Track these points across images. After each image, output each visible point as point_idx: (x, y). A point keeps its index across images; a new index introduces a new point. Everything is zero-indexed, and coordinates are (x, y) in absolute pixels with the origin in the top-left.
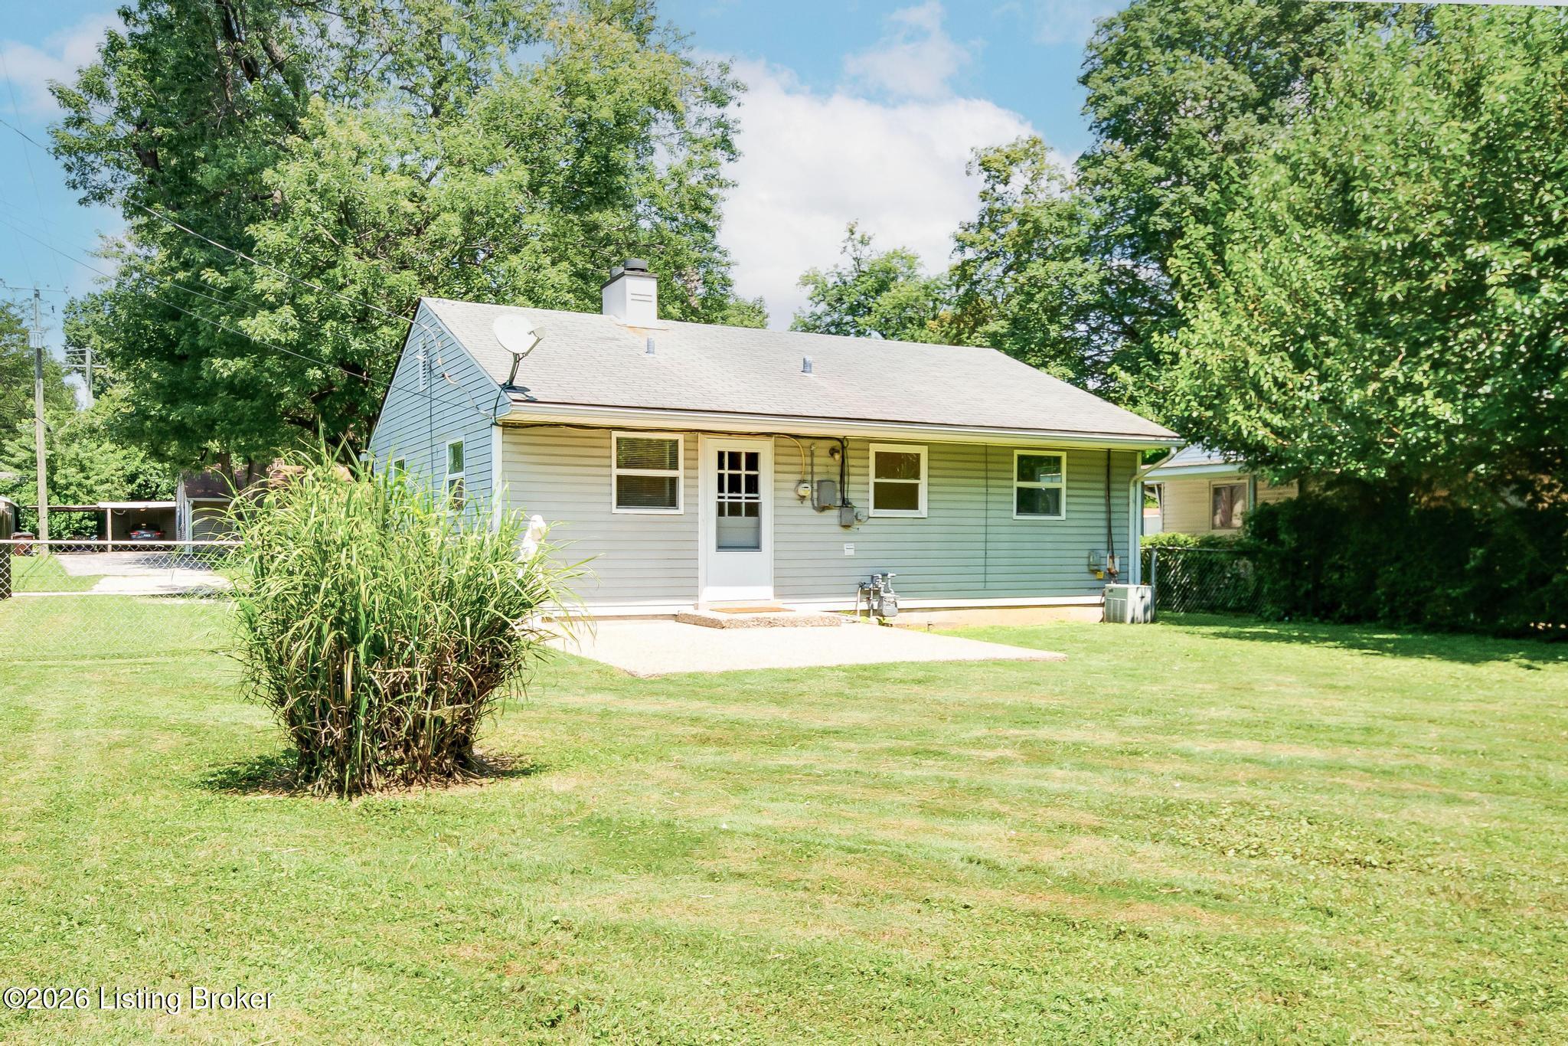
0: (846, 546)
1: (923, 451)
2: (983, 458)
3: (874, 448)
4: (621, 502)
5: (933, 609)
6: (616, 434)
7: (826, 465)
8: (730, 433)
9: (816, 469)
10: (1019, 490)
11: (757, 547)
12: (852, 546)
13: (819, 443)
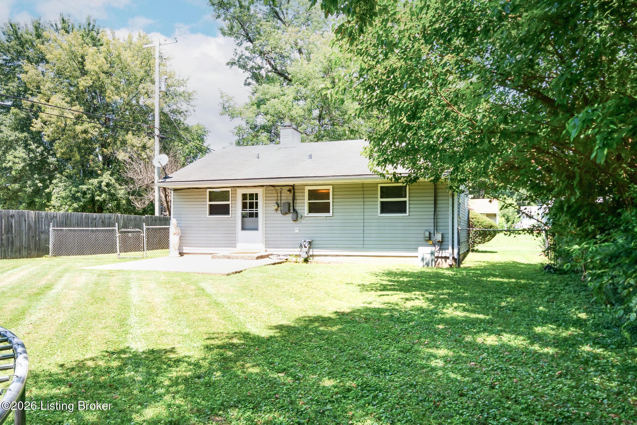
0: (295, 228)
1: (331, 188)
2: (362, 189)
3: (307, 188)
4: (210, 214)
6: (208, 190)
7: (287, 197)
9: (282, 198)
10: (382, 202)
12: (298, 228)
13: (283, 188)
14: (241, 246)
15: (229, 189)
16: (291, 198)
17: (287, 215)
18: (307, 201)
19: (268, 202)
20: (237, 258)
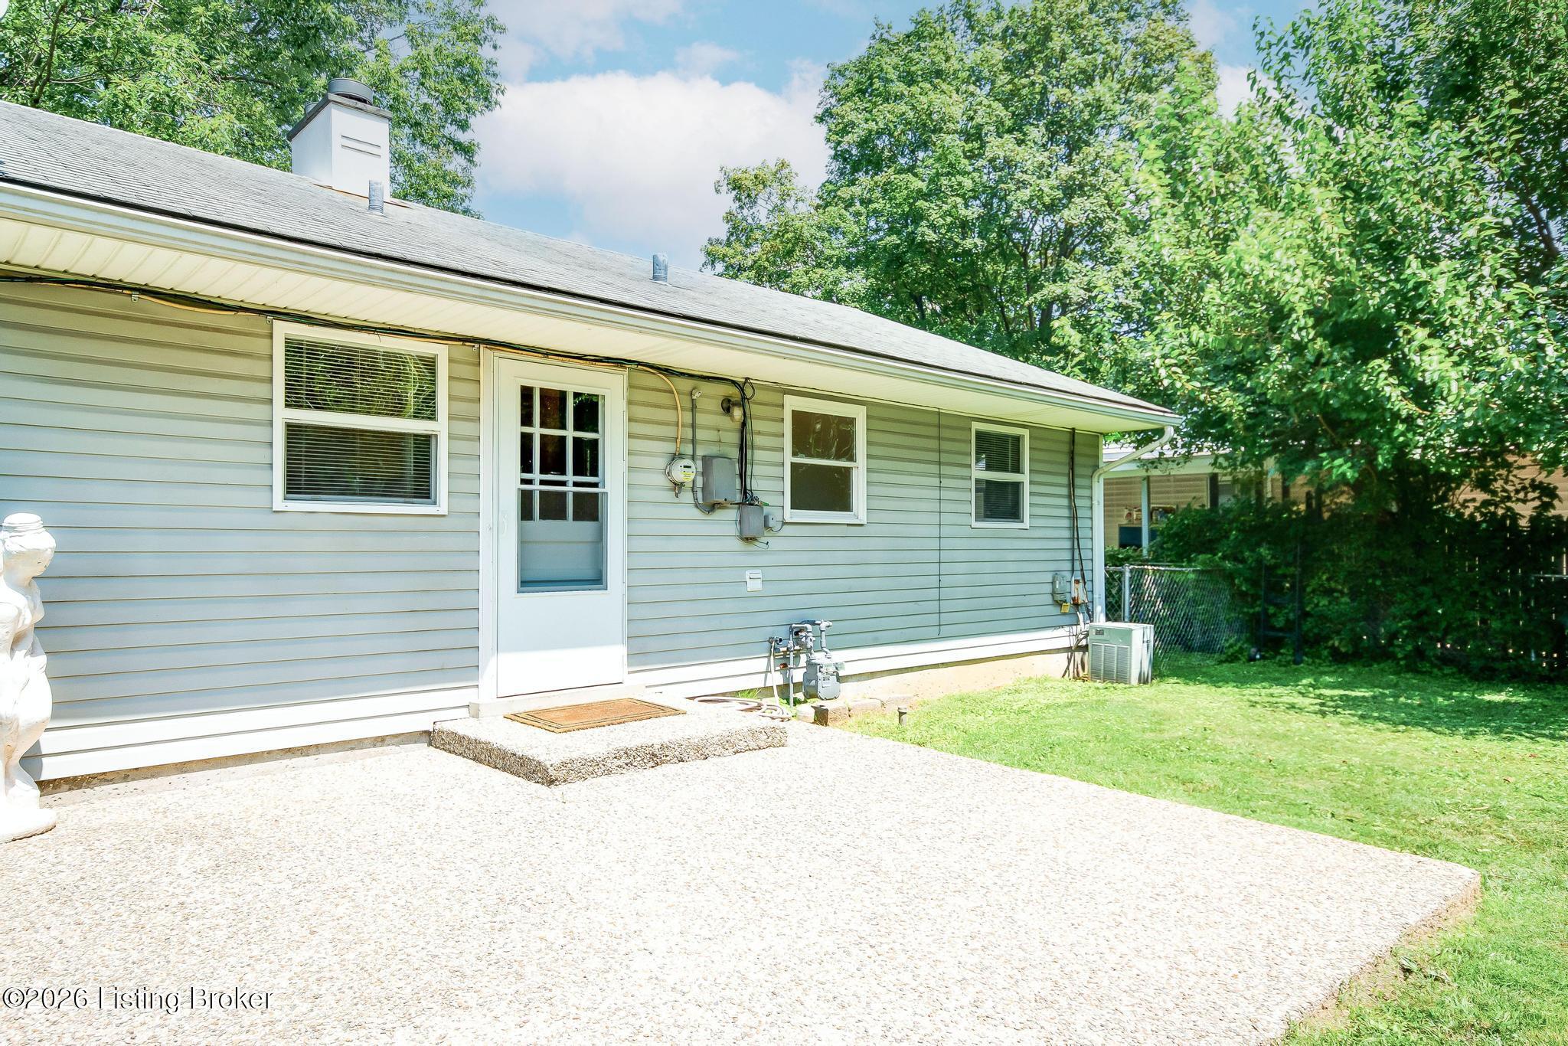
0: (748, 574)
1: (859, 414)
2: (934, 432)
3: (793, 403)
4: (295, 487)
6: (283, 330)
7: (716, 428)
8: (545, 353)
9: (701, 435)
10: (979, 482)
11: (597, 580)
12: (758, 573)
13: (704, 387)
15: (438, 350)
16: (735, 438)
17: (719, 514)
18: (789, 458)
19: (639, 445)
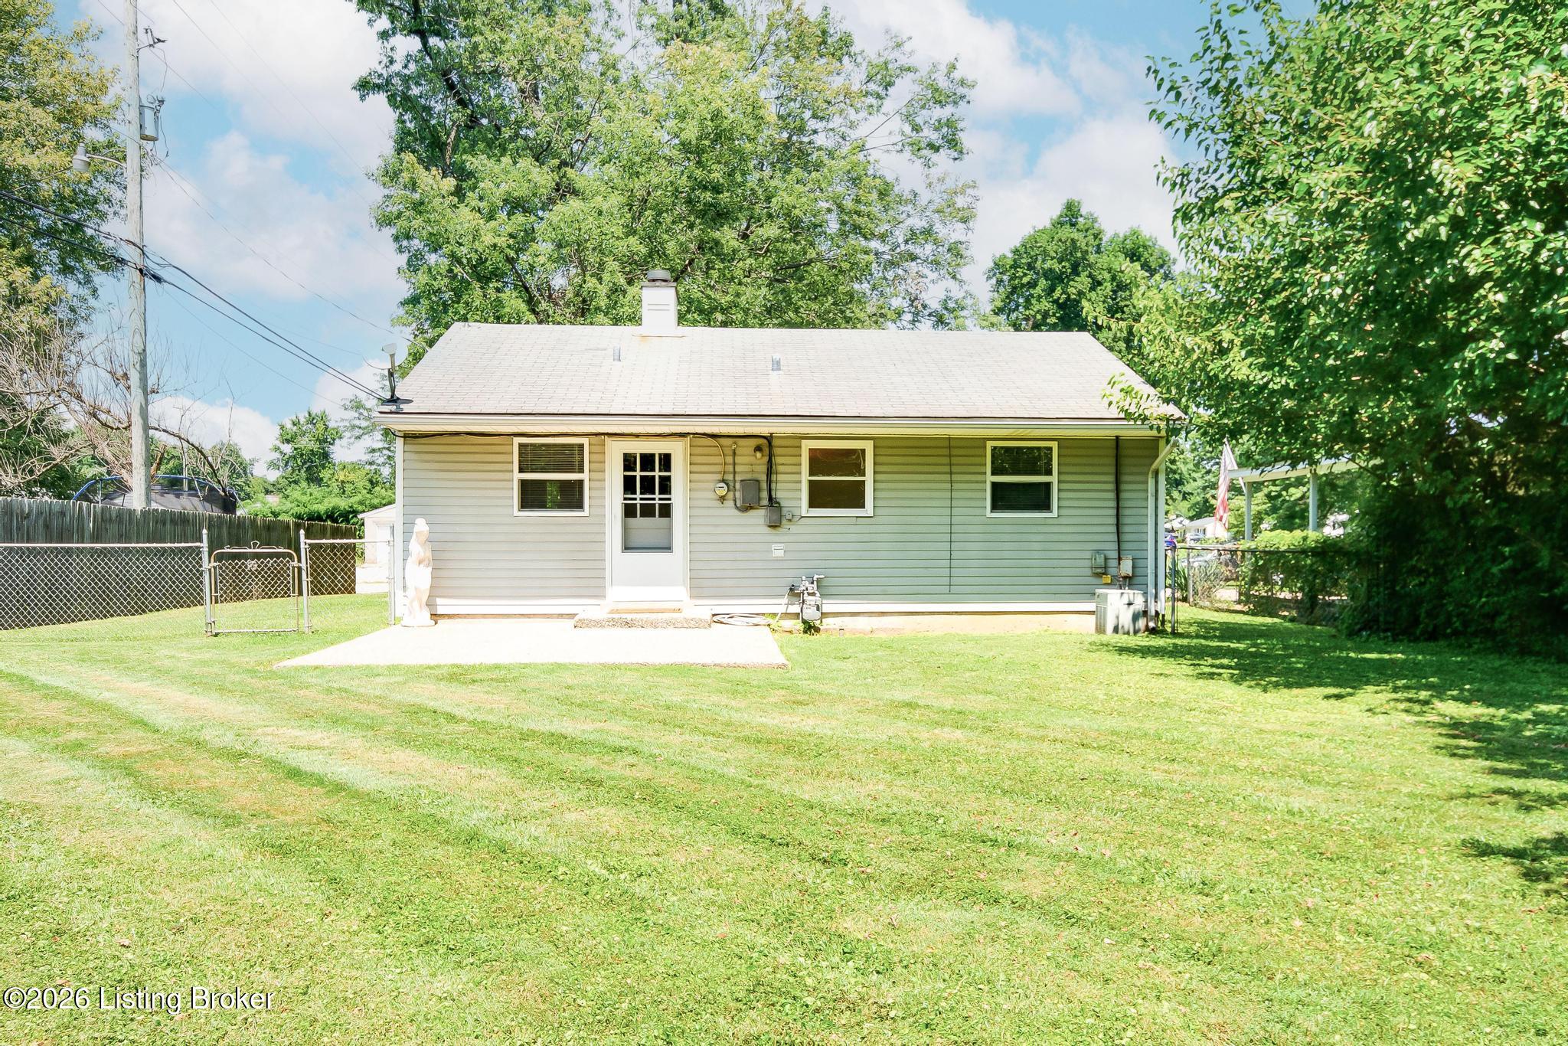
0: (774, 546)
1: (868, 446)
2: (946, 452)
3: (807, 445)
4: (524, 505)
5: (883, 614)
6: (517, 440)
7: (750, 464)
8: (637, 436)
9: (738, 468)
10: (994, 485)
11: (668, 548)
12: (782, 546)
13: (741, 442)
14: (619, 595)
15: (585, 441)
16: (764, 468)
17: (752, 513)
18: (805, 477)
19: (696, 477)
20: (654, 625)
